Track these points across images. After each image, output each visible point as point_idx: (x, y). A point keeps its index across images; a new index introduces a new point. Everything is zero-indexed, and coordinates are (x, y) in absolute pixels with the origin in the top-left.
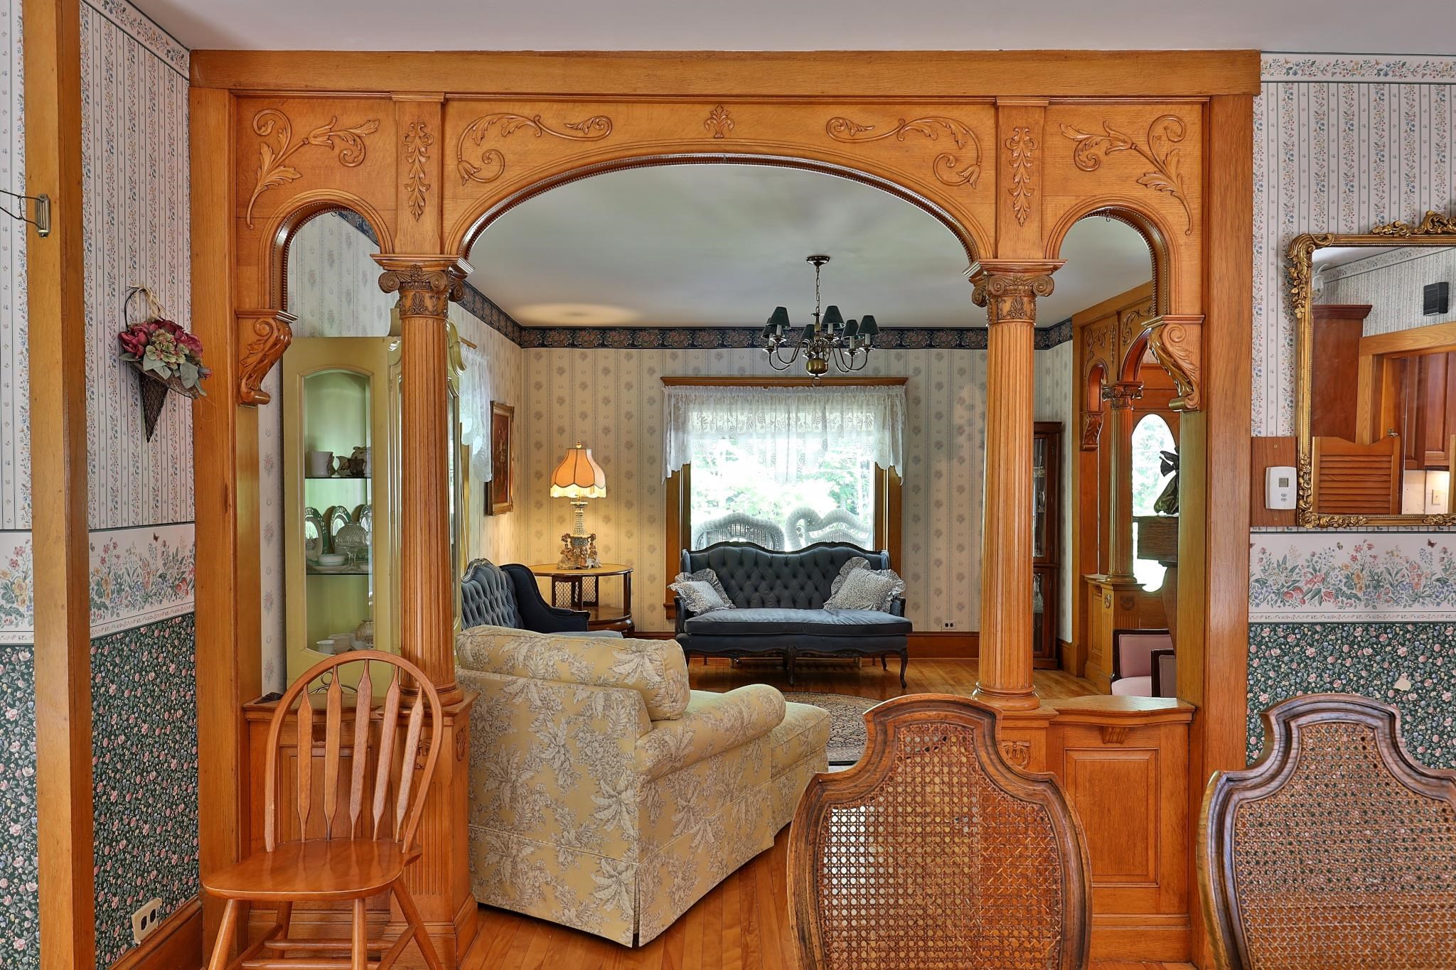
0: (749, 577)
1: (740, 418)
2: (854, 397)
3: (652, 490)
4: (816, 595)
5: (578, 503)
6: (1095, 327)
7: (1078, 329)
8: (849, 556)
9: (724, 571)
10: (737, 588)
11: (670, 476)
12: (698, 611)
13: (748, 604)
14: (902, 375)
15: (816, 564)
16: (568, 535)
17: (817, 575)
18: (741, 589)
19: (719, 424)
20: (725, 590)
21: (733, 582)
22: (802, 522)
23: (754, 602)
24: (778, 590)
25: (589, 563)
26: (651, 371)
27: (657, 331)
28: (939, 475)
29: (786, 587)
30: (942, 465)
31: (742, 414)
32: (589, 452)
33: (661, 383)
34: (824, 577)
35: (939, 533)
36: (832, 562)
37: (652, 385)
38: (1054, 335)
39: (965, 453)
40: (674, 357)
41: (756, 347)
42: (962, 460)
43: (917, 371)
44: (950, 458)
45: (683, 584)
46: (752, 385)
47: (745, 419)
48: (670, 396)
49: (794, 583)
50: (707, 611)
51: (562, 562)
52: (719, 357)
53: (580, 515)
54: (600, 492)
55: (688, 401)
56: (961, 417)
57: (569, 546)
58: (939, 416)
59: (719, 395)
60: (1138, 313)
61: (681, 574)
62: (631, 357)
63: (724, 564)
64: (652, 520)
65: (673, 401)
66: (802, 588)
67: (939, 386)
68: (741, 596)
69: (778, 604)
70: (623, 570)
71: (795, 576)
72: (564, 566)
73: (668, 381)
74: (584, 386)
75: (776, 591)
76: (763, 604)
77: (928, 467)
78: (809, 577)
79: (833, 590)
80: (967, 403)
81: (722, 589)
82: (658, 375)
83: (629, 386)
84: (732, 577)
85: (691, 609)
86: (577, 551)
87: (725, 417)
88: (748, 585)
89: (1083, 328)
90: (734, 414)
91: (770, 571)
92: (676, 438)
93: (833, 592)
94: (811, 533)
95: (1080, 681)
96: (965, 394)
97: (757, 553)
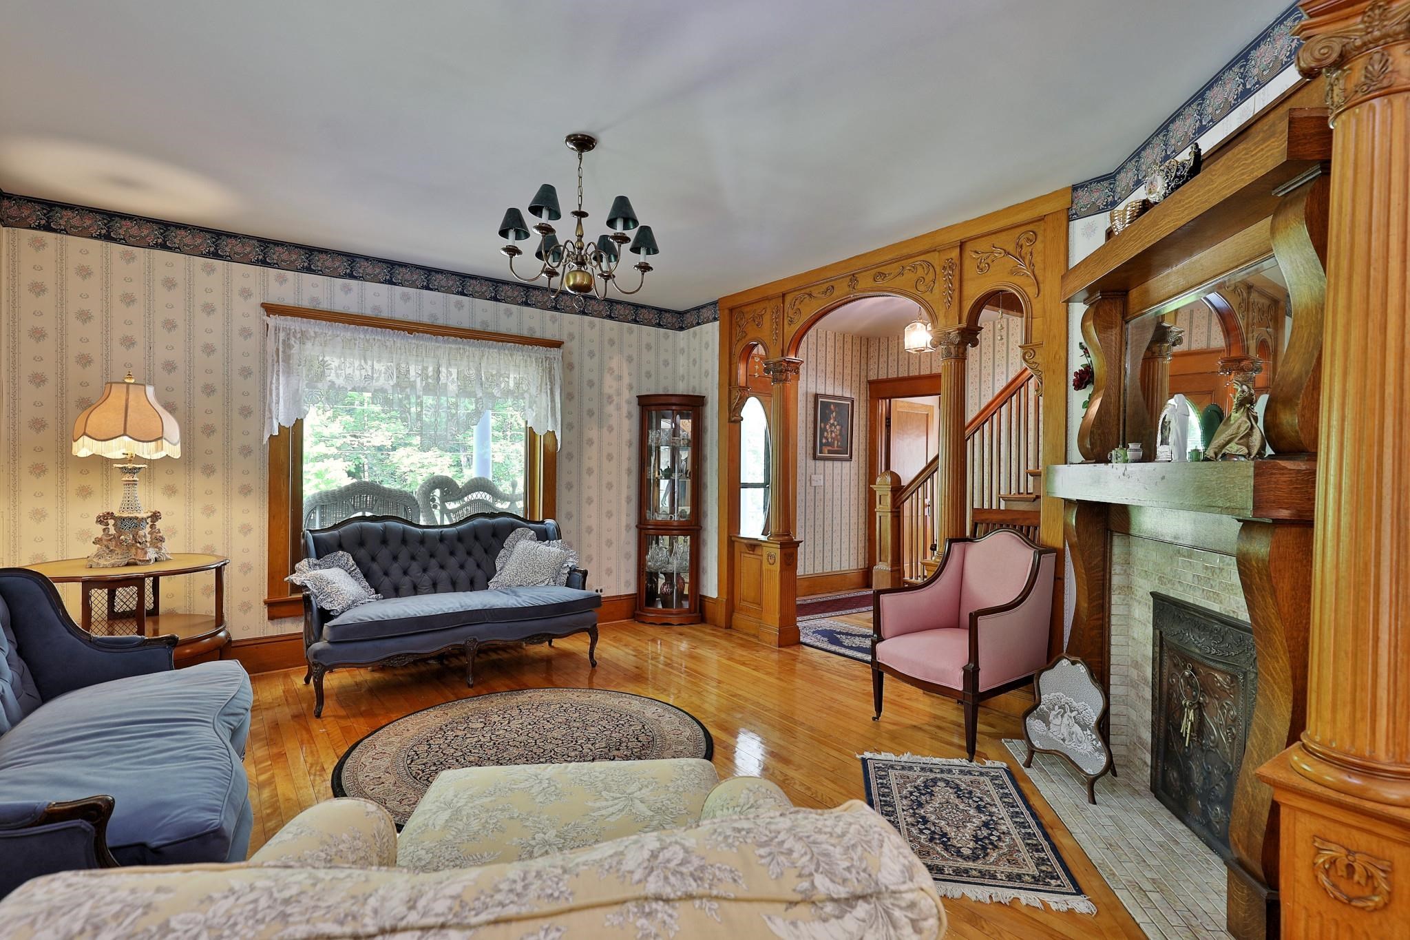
0: (395, 558)
1: (377, 366)
2: (511, 355)
3: (246, 451)
4: (479, 573)
5: (130, 466)
6: (746, 309)
7: (727, 312)
8: (512, 528)
9: (362, 553)
10: (381, 573)
11: (276, 433)
12: (338, 608)
13: (397, 592)
14: (557, 338)
15: (476, 538)
16: (111, 515)
17: (478, 551)
18: (386, 574)
19: (349, 371)
20: (365, 576)
21: (375, 566)
22: (437, 492)
23: (404, 588)
24: (434, 571)
25: (151, 554)
26: (246, 293)
27: (256, 243)
28: (590, 442)
29: (442, 567)
30: (592, 433)
31: (379, 361)
32: (150, 390)
33: (262, 311)
34: (486, 551)
35: (590, 501)
36: (494, 535)
37: (248, 313)
38: (689, 318)
39: (614, 422)
40: (282, 280)
41: (395, 284)
42: (611, 429)
43: (571, 336)
44: (600, 427)
45: (306, 574)
46: (393, 329)
47: (383, 369)
48: (277, 329)
49: (453, 562)
50: (349, 607)
51: (98, 556)
52: (347, 290)
53: (134, 483)
54: (173, 449)
55: (304, 337)
56: (610, 387)
57: (112, 531)
58: (591, 384)
59: (349, 335)
60: (810, 295)
61: (304, 562)
62: (213, 270)
63: (362, 543)
64: (246, 491)
65: (282, 336)
66: (462, 567)
67: (592, 354)
68: (386, 582)
69: (435, 588)
70: (214, 562)
71: (452, 553)
72: (102, 562)
73: (271, 309)
74: (129, 300)
75: (431, 573)
76: (415, 590)
77: (581, 434)
78: (469, 553)
79: (498, 565)
80: (616, 373)
81: (360, 576)
82: (257, 300)
83: (209, 309)
84: (373, 559)
85: (327, 607)
86: (127, 537)
87: (357, 363)
88: (395, 569)
89: (731, 310)
90: (370, 363)
91: (423, 549)
92: (287, 384)
93: (498, 569)
94: (447, 504)
95: (728, 631)
96: (614, 363)
97: (404, 531)
